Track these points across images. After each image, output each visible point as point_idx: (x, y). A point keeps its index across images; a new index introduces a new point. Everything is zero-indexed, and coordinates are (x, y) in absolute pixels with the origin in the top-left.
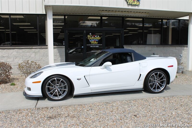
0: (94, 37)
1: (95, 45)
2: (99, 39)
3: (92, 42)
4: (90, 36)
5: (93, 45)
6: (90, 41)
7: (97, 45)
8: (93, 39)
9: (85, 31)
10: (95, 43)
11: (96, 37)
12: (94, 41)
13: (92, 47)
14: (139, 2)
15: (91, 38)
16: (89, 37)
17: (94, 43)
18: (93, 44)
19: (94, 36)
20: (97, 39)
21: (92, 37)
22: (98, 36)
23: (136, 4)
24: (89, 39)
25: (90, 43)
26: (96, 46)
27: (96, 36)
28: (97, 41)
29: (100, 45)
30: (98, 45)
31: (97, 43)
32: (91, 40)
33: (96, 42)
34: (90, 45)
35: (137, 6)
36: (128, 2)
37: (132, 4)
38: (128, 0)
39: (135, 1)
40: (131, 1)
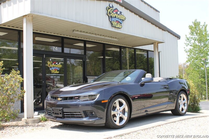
0: (55, 64)
1: (56, 75)
2: (60, 67)
3: (53, 71)
4: (51, 62)
5: (54, 75)
6: (50, 69)
7: (58, 75)
8: (54, 67)
9: (44, 55)
10: (56, 72)
11: (57, 65)
12: (55, 70)
13: (52, 77)
14: (122, 25)
15: (51, 65)
16: (49, 64)
17: (55, 72)
18: (53, 73)
19: (55, 62)
20: (58, 67)
23: (119, 27)
24: (50, 67)
25: (50, 72)
26: (57, 77)
27: (57, 63)
29: (61, 75)
31: (58, 72)
32: (51, 67)
33: (58, 71)
34: (50, 75)
35: (119, 29)
36: (112, 24)
37: (116, 27)
38: (113, 22)
39: (118, 23)
40: (115, 23)
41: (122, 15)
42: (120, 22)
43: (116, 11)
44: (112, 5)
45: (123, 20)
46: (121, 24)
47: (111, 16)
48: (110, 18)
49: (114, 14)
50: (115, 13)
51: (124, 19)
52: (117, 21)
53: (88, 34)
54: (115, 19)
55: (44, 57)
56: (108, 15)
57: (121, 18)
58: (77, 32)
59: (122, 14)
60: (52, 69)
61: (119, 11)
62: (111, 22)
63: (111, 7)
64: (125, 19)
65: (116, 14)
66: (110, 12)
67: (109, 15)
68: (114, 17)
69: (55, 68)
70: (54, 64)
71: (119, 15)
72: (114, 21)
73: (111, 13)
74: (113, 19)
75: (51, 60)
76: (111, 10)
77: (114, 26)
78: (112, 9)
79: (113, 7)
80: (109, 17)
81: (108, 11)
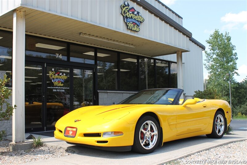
0: (59, 75)
1: (60, 88)
2: (65, 79)
3: (56, 83)
4: (53, 72)
5: (57, 88)
6: (53, 81)
7: (62, 88)
8: (57, 78)
9: (45, 64)
10: (60, 85)
11: (61, 76)
12: (59, 82)
13: (55, 90)
14: (139, 28)
15: (54, 76)
16: (51, 75)
17: (58, 85)
18: (57, 86)
19: (58, 73)
20: (62, 78)
21: (56, 75)
22: (64, 74)
23: (136, 30)
25: (52, 84)
26: (61, 91)
27: (61, 74)
28: (62, 81)
29: (66, 88)
30: (64, 89)
31: (62, 85)
32: (53, 79)
33: (61, 83)
34: (52, 88)
35: (136, 33)
36: (128, 26)
37: (132, 29)
38: (128, 24)
39: (135, 25)
40: (131, 25)
41: (139, 16)
42: (137, 25)
43: (133, 10)
44: (128, 4)
45: (141, 22)
46: (139, 26)
47: (126, 16)
48: (126, 19)
49: (130, 14)
50: (131, 12)
51: (142, 20)
52: (133, 22)
53: (98, 38)
54: (131, 20)
55: (45, 66)
56: (122, 15)
57: (138, 19)
58: (84, 36)
59: (140, 14)
60: (55, 80)
61: (136, 11)
62: (126, 23)
63: (126, 6)
64: (144, 20)
65: (132, 15)
66: (124, 11)
67: (124, 15)
68: (130, 17)
69: (59, 80)
70: (57, 75)
71: (136, 15)
72: (129, 22)
73: (126, 12)
74: (129, 20)
75: (53, 69)
76: (126, 9)
77: (130, 28)
78: (127, 7)
79: (128, 5)
80: (123, 17)
81: (122, 10)
